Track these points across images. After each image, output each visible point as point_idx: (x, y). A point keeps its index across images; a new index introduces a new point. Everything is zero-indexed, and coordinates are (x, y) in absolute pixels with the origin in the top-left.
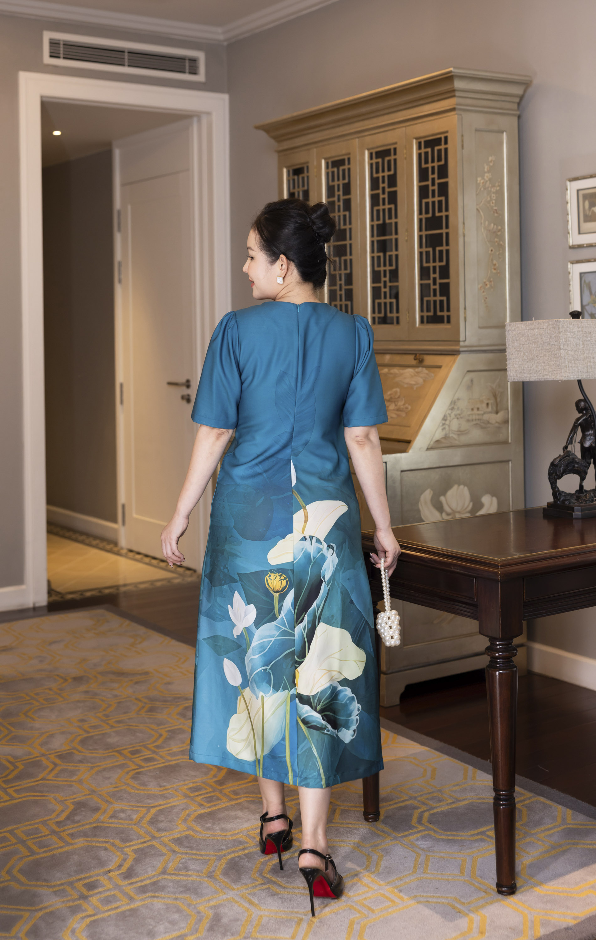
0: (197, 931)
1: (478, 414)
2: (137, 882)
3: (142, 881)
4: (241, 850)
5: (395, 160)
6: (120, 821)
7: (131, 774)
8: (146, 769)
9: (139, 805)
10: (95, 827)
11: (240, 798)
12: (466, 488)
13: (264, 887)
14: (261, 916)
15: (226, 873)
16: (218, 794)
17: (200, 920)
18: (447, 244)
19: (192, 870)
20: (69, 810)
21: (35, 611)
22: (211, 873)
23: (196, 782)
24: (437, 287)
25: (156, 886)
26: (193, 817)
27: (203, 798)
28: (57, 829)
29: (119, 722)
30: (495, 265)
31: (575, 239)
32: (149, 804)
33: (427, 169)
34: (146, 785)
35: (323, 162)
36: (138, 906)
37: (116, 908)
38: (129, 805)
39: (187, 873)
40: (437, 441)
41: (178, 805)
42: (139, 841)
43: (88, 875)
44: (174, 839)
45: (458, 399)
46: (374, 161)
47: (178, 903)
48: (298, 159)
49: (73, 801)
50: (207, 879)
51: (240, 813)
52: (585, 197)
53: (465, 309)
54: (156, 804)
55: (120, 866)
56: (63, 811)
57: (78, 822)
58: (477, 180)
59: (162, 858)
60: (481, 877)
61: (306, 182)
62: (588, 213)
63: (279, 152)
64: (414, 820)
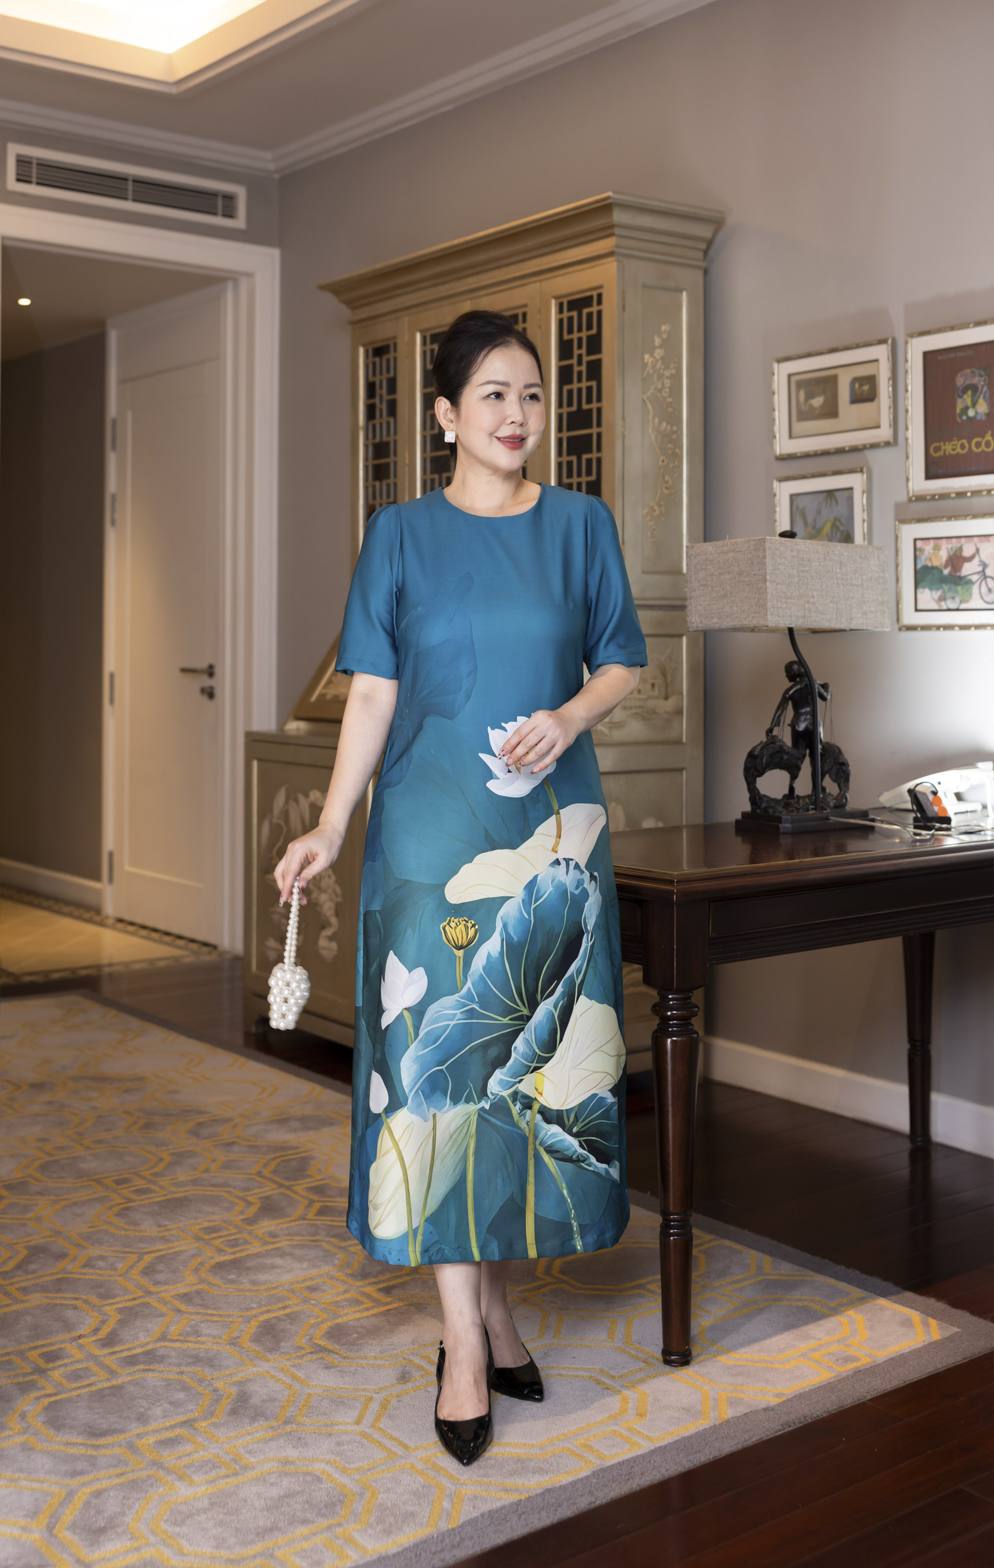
0: (212, 1414)
1: (640, 699)
2: (122, 1351)
3: (129, 1349)
4: (279, 1309)
6: (98, 1271)
7: (116, 1209)
8: (138, 1203)
9: (127, 1250)
10: (59, 1280)
11: (279, 1242)
12: (620, 807)
13: (315, 1356)
14: (310, 1394)
15: (257, 1340)
16: (246, 1237)
17: (217, 1401)
18: (599, 449)
19: (206, 1335)
20: (21, 1256)
22: (235, 1339)
23: (214, 1221)
25: (150, 1356)
26: (208, 1266)
27: (224, 1241)
29: (99, 1142)
30: (667, 482)
31: (784, 445)
32: (142, 1249)
33: (571, 341)
34: (138, 1225)
35: (418, 337)
36: (123, 1383)
37: (90, 1385)
38: (112, 1251)
39: (199, 1339)
41: (186, 1251)
42: (126, 1298)
43: (48, 1341)
44: (179, 1295)
47: (185, 1378)
48: (382, 332)
49: (27, 1244)
50: (228, 1346)
51: (278, 1261)
52: (800, 384)
54: (154, 1249)
55: (97, 1330)
56: (10, 1258)
57: (34, 1272)
58: (643, 358)
59: (160, 1319)
60: (639, 1343)
61: (392, 366)
62: (803, 407)
63: (353, 323)
64: (540, 1270)
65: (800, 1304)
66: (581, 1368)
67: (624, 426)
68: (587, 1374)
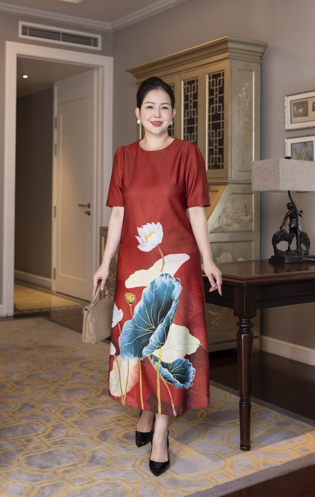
0: (83, 462)
1: (237, 216)
2: (52, 440)
3: (55, 439)
4: (107, 427)
5: (197, 86)
6: (45, 412)
7: (52, 391)
8: (60, 389)
9: (56, 405)
10: (32, 415)
11: (108, 404)
12: (230, 254)
13: (119, 444)
14: (116, 456)
15: (99, 437)
16: (97, 402)
17: (85, 458)
18: (223, 128)
19: (81, 435)
20: (19, 407)
21: (7, 318)
22: (91, 437)
23: (86, 396)
24: (217, 150)
25: (62, 442)
26: (83, 411)
27: (89, 403)
28: (13, 415)
29: (47, 368)
30: (247, 139)
31: (289, 126)
32: (61, 405)
33: (213, 89)
34: (60, 397)
36: (53, 451)
37: (41, 451)
38: (51, 405)
39: (79, 436)
40: (215, 229)
41: (76, 406)
42: (55, 422)
43: (27, 436)
44: (73, 421)
45: (227, 208)
46: (186, 86)
47: (74, 449)
49: (21, 403)
50: (89, 439)
51: (107, 411)
52: (294, 104)
53: (231, 161)
54: (64, 405)
55: (44, 432)
56: (16, 407)
57: (24, 412)
58: (239, 95)
59: (66, 429)
60: (232, 442)
62: (296, 112)
63: (138, 83)
64: (198, 416)
65: (290, 430)
66: (211, 450)
68: (213, 453)
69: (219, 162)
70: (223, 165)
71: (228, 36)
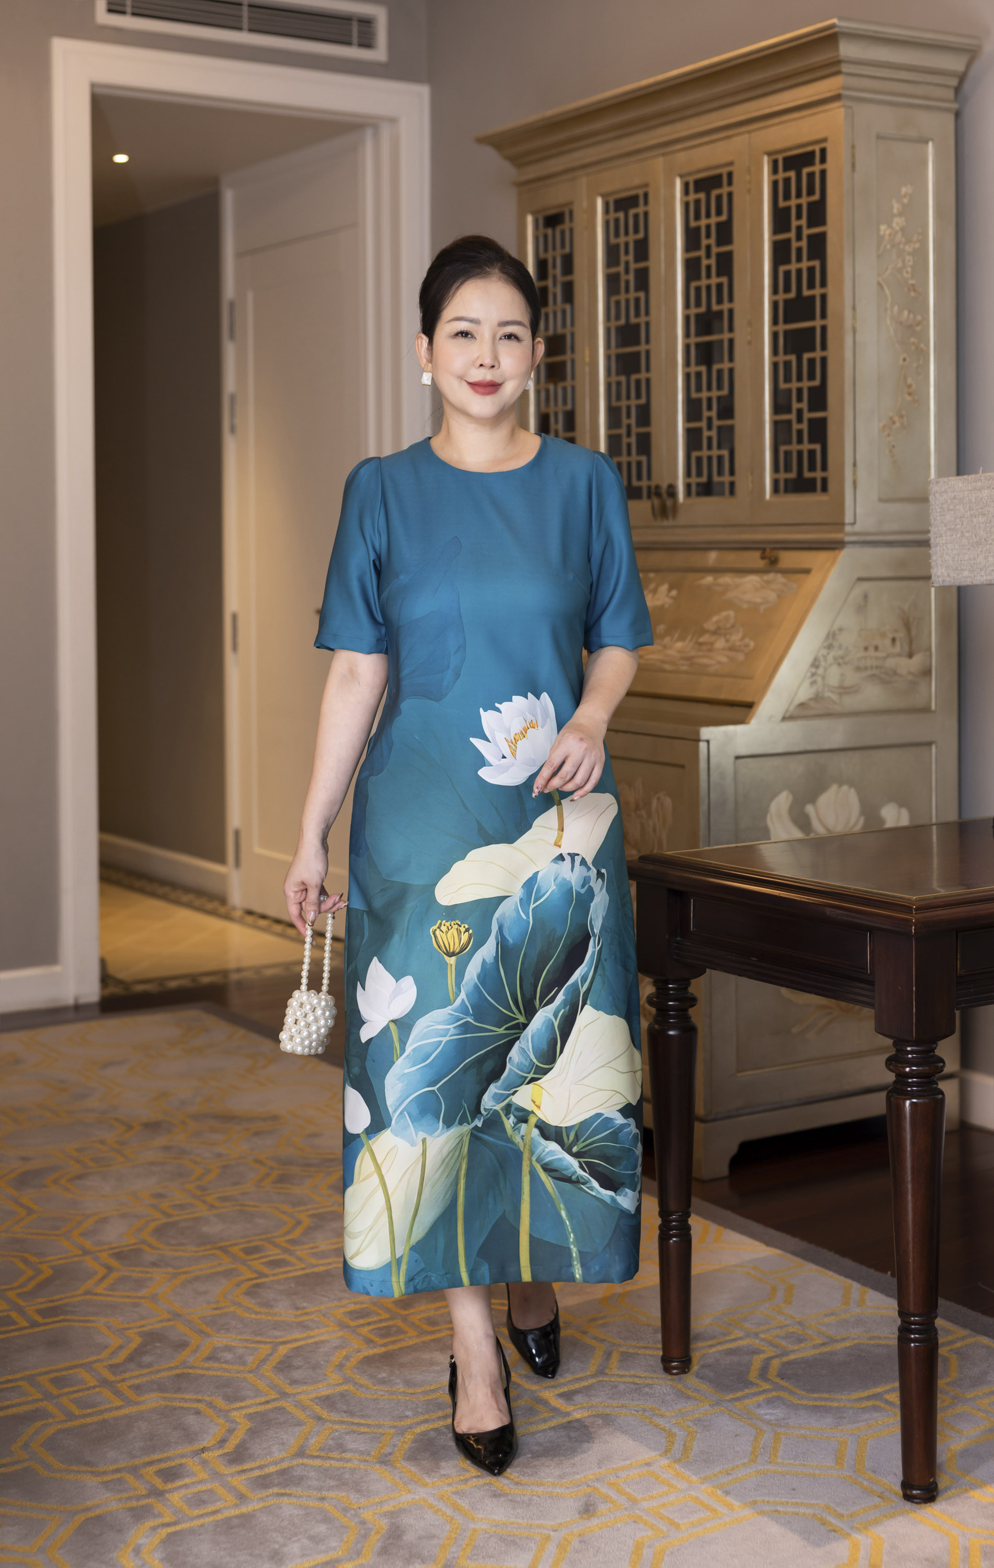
0: (359, 1553)
1: (877, 658)
2: (252, 1469)
3: (261, 1467)
4: (439, 1418)
5: (730, 195)
6: (224, 1366)
7: (245, 1286)
8: (271, 1278)
9: (258, 1338)
10: (178, 1376)
11: (439, 1331)
12: (853, 791)
13: (482, 1482)
14: (475, 1530)
15: (412, 1457)
16: (400, 1323)
17: (365, 1536)
18: (824, 347)
19: (351, 1451)
20: (133, 1345)
21: (78, 1011)
22: (386, 1456)
23: (362, 1303)
24: (804, 426)
25: (286, 1477)
26: (354, 1361)
27: (373, 1330)
28: (111, 1378)
29: (224, 1199)
30: (910, 386)
32: (276, 1338)
33: (788, 209)
34: (271, 1307)
35: (599, 202)
36: (254, 1511)
37: (214, 1512)
38: (240, 1340)
39: (343, 1455)
40: (802, 705)
41: (327, 1341)
42: (258, 1400)
43: (165, 1455)
44: (319, 1398)
45: (841, 630)
46: (692, 197)
47: (326, 1505)
48: (554, 197)
49: (140, 1330)
50: (378, 1466)
51: (438, 1356)
53: (855, 465)
54: (289, 1338)
55: (223, 1442)
57: (149, 1365)
58: (879, 230)
59: (297, 1429)
60: (874, 1472)
61: (568, 239)
63: (519, 185)
64: (753, 1375)
66: (802, 1503)
67: (854, 317)
68: (809, 1511)
69: (812, 468)
70: (825, 481)
71: (840, 18)
